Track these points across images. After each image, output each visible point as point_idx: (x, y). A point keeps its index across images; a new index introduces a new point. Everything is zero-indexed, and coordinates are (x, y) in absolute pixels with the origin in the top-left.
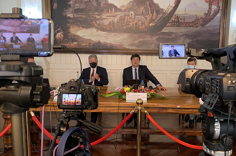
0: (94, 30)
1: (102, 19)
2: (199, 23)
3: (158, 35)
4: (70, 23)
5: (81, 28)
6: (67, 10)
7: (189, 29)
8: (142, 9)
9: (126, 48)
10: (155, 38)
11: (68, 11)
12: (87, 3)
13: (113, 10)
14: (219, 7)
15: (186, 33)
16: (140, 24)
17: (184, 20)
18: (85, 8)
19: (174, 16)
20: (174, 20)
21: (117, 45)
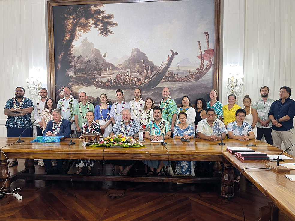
0: (93, 88)
1: (101, 77)
2: (192, 78)
3: (153, 90)
4: (72, 82)
5: (82, 86)
6: (69, 70)
7: (182, 83)
8: (137, 66)
10: (150, 93)
11: (71, 71)
12: (87, 63)
13: (111, 69)
14: (211, 62)
15: (180, 87)
16: (136, 81)
17: (177, 75)
18: (85, 68)
19: (168, 72)
20: (167, 76)
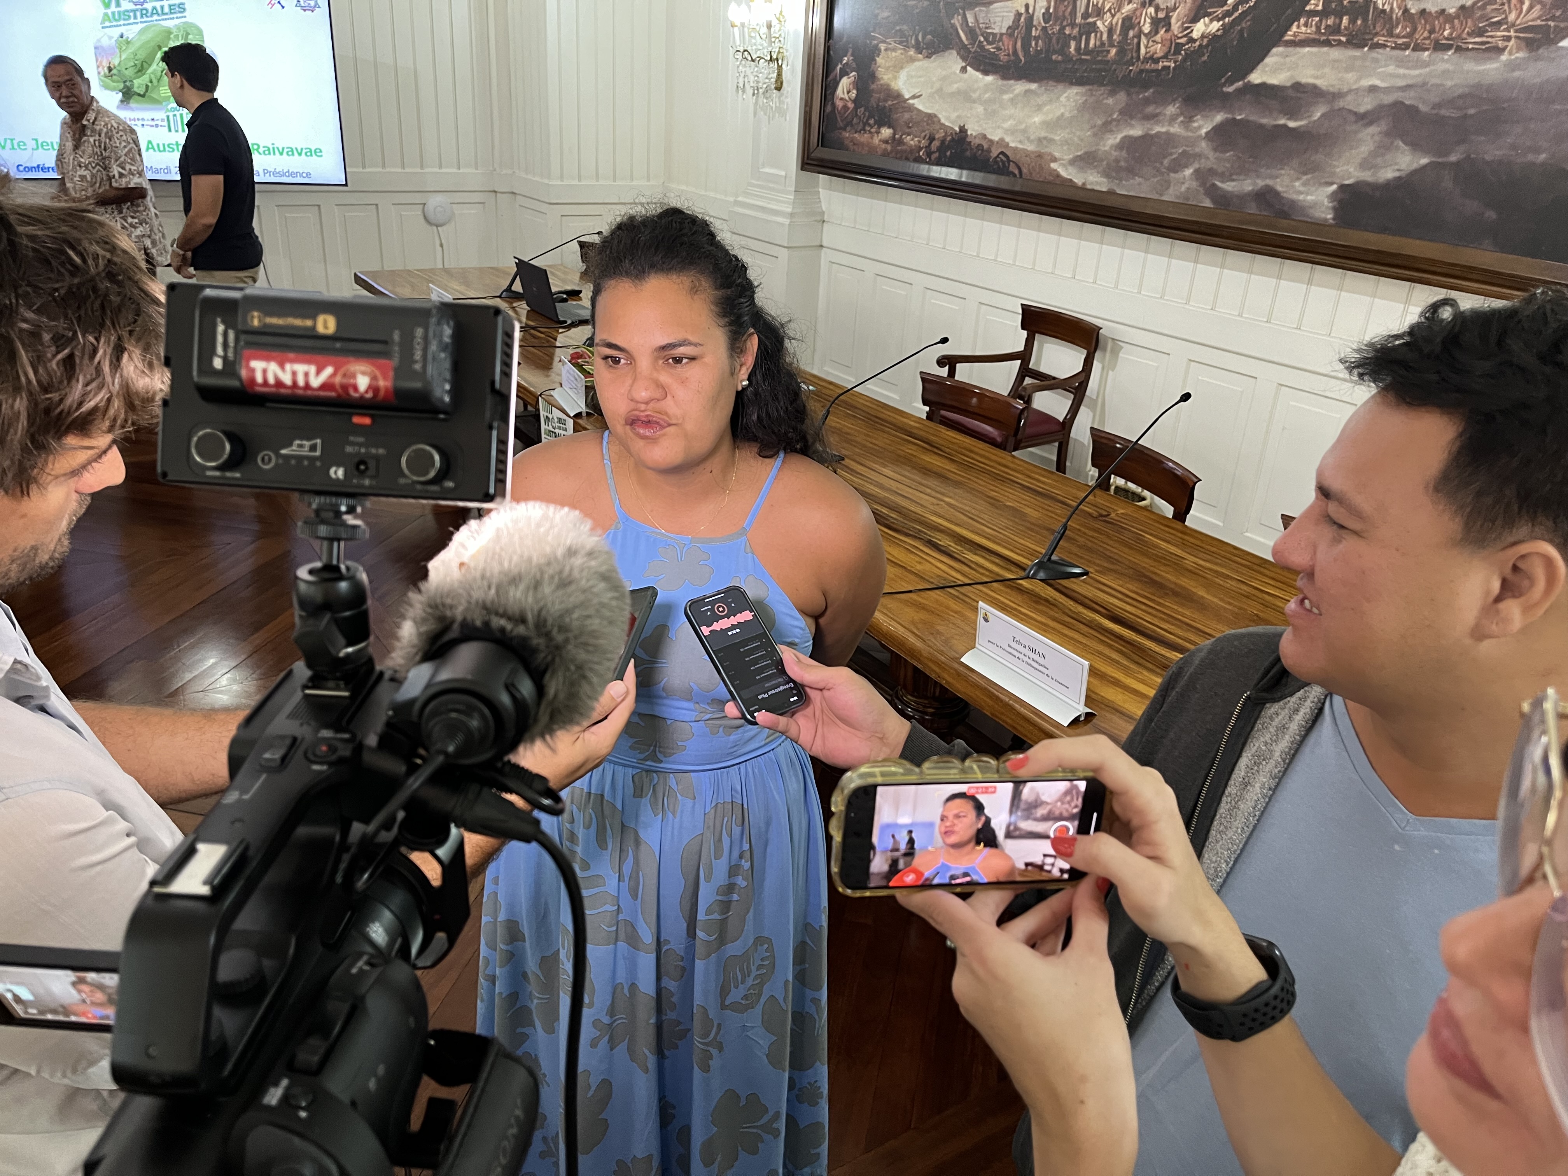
2: (1512, 17)
4: (880, 24)
5: (912, 52)
9: (1058, 176)
16: (1147, 28)
21: (1027, 154)
